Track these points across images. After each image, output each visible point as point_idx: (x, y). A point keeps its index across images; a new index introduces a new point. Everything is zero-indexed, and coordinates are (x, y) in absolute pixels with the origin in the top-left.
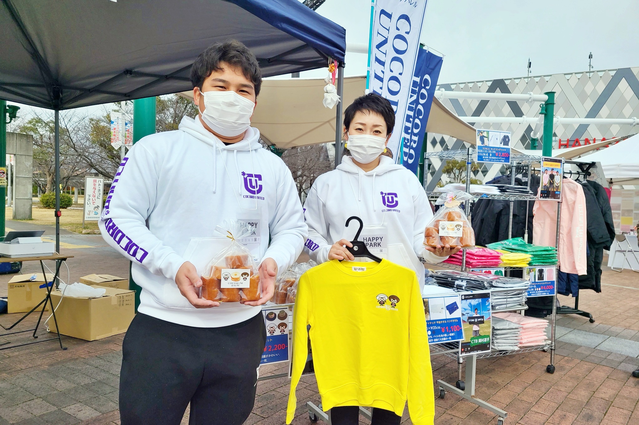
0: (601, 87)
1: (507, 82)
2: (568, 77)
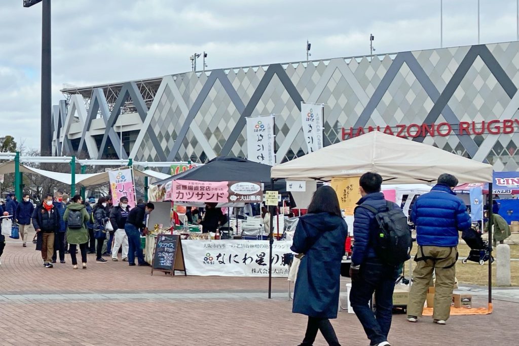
0: (382, 72)
1: (285, 67)
2: (348, 61)
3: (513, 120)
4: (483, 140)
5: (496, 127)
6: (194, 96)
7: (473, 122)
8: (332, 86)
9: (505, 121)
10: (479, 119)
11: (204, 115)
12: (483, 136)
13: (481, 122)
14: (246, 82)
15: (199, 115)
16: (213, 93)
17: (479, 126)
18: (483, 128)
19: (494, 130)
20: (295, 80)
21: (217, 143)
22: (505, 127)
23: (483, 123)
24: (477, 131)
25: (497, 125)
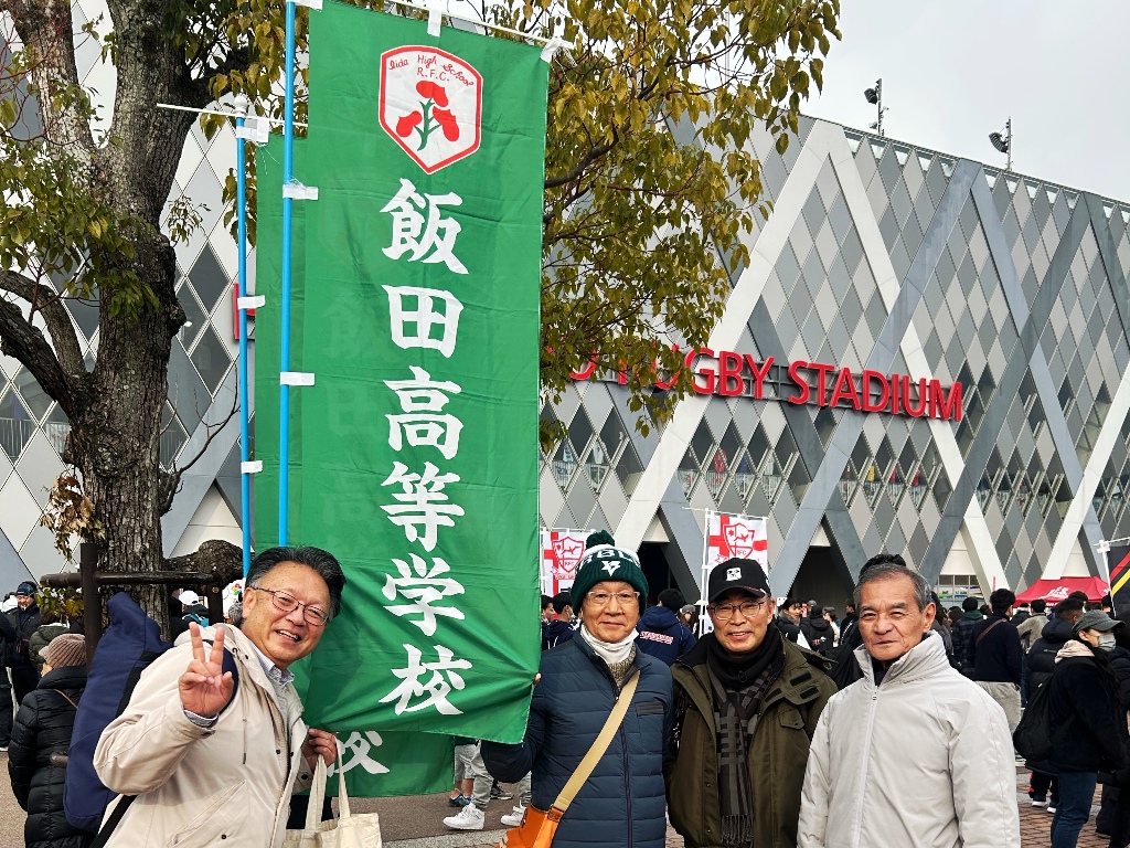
3: (740, 358)
4: (669, 410)
9: (725, 358)
12: (674, 400)
22: (723, 376)
25: (706, 365)
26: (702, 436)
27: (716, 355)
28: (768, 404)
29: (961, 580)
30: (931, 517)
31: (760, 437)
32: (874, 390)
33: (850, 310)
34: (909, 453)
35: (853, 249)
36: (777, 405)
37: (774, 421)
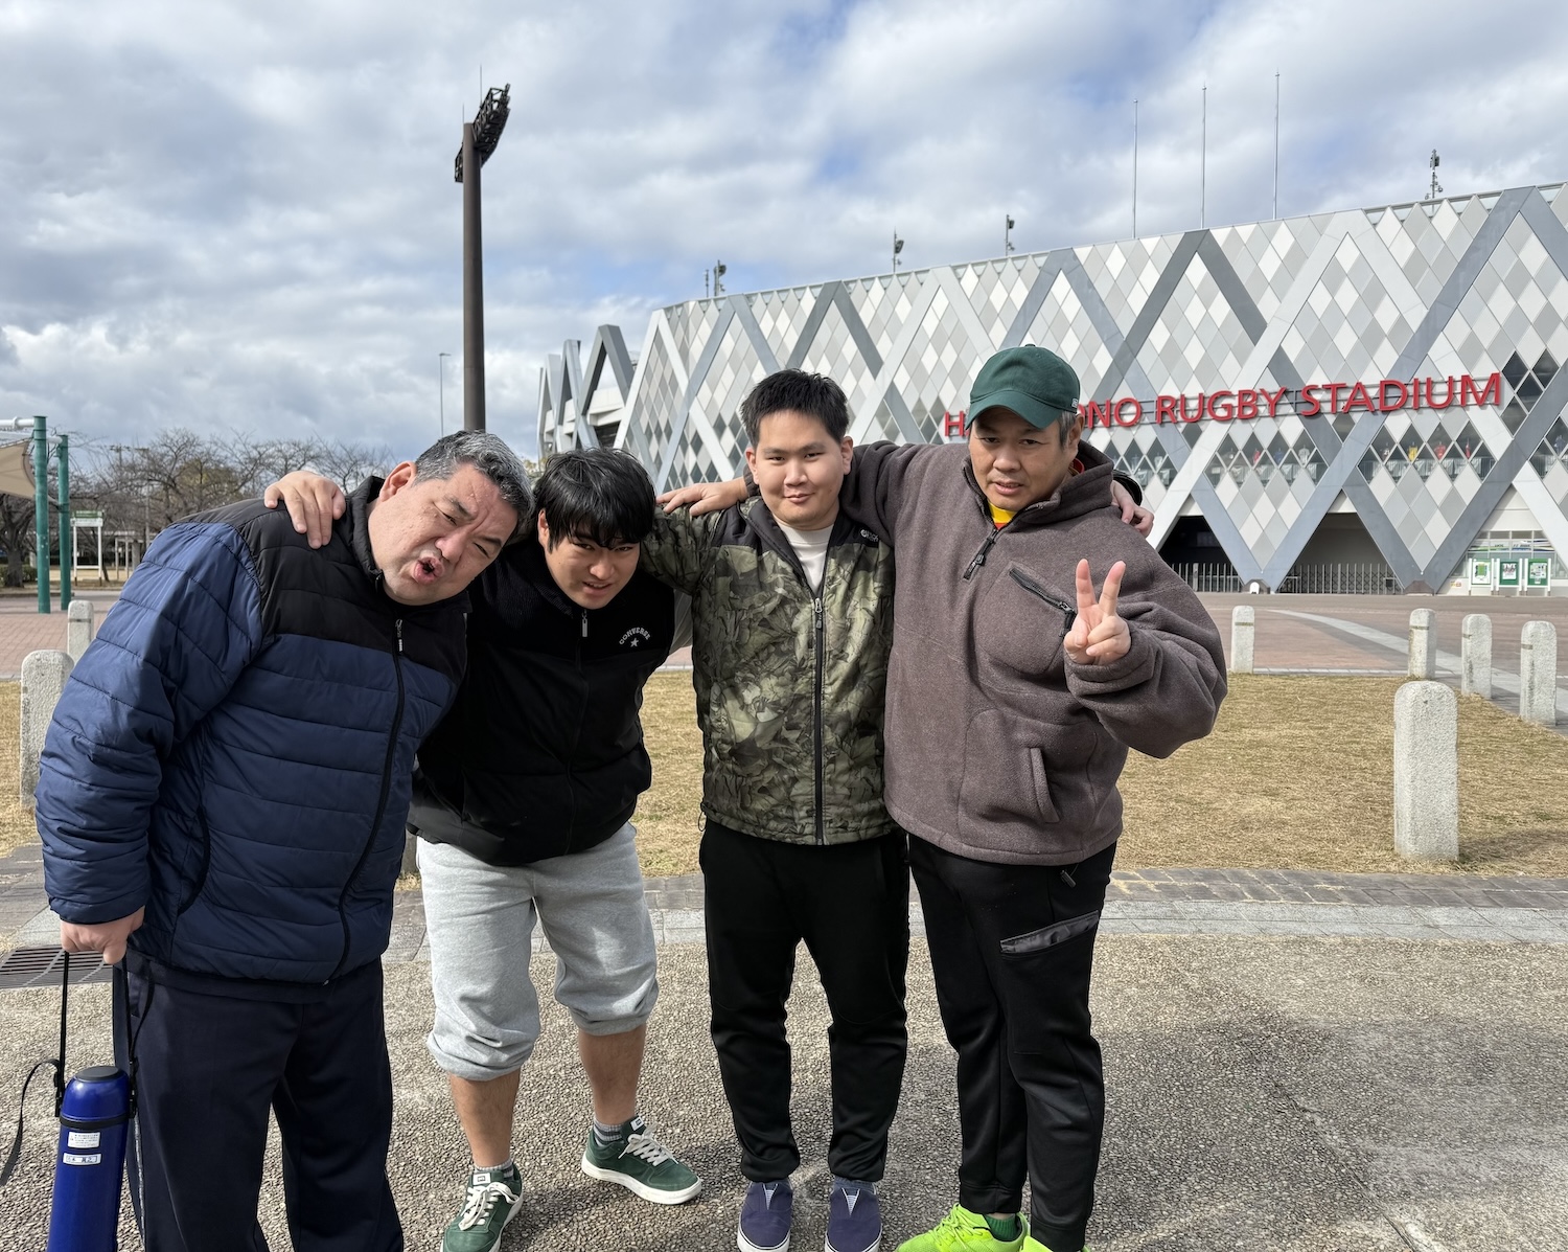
0: (1020, 294)
1: (850, 288)
3: (1257, 391)
4: (1199, 432)
5: (1225, 407)
6: (697, 349)
7: (1182, 396)
8: (930, 325)
9: (1243, 394)
10: (1193, 390)
11: (713, 389)
12: (1202, 426)
13: (1197, 395)
14: (784, 320)
15: (705, 389)
16: (728, 344)
17: (1193, 404)
18: (1201, 410)
19: (1221, 413)
20: (866, 316)
21: (735, 446)
22: (1242, 406)
23: (1202, 398)
24: (1190, 414)
25: (1226, 401)
26: (1227, 446)
27: (1235, 392)
28: (1287, 418)
29: (1518, 535)
30: (1469, 483)
31: (1278, 442)
32: (1392, 392)
33: (1370, 339)
34: (1440, 435)
35: (1373, 294)
36: (1297, 417)
37: (1292, 428)
